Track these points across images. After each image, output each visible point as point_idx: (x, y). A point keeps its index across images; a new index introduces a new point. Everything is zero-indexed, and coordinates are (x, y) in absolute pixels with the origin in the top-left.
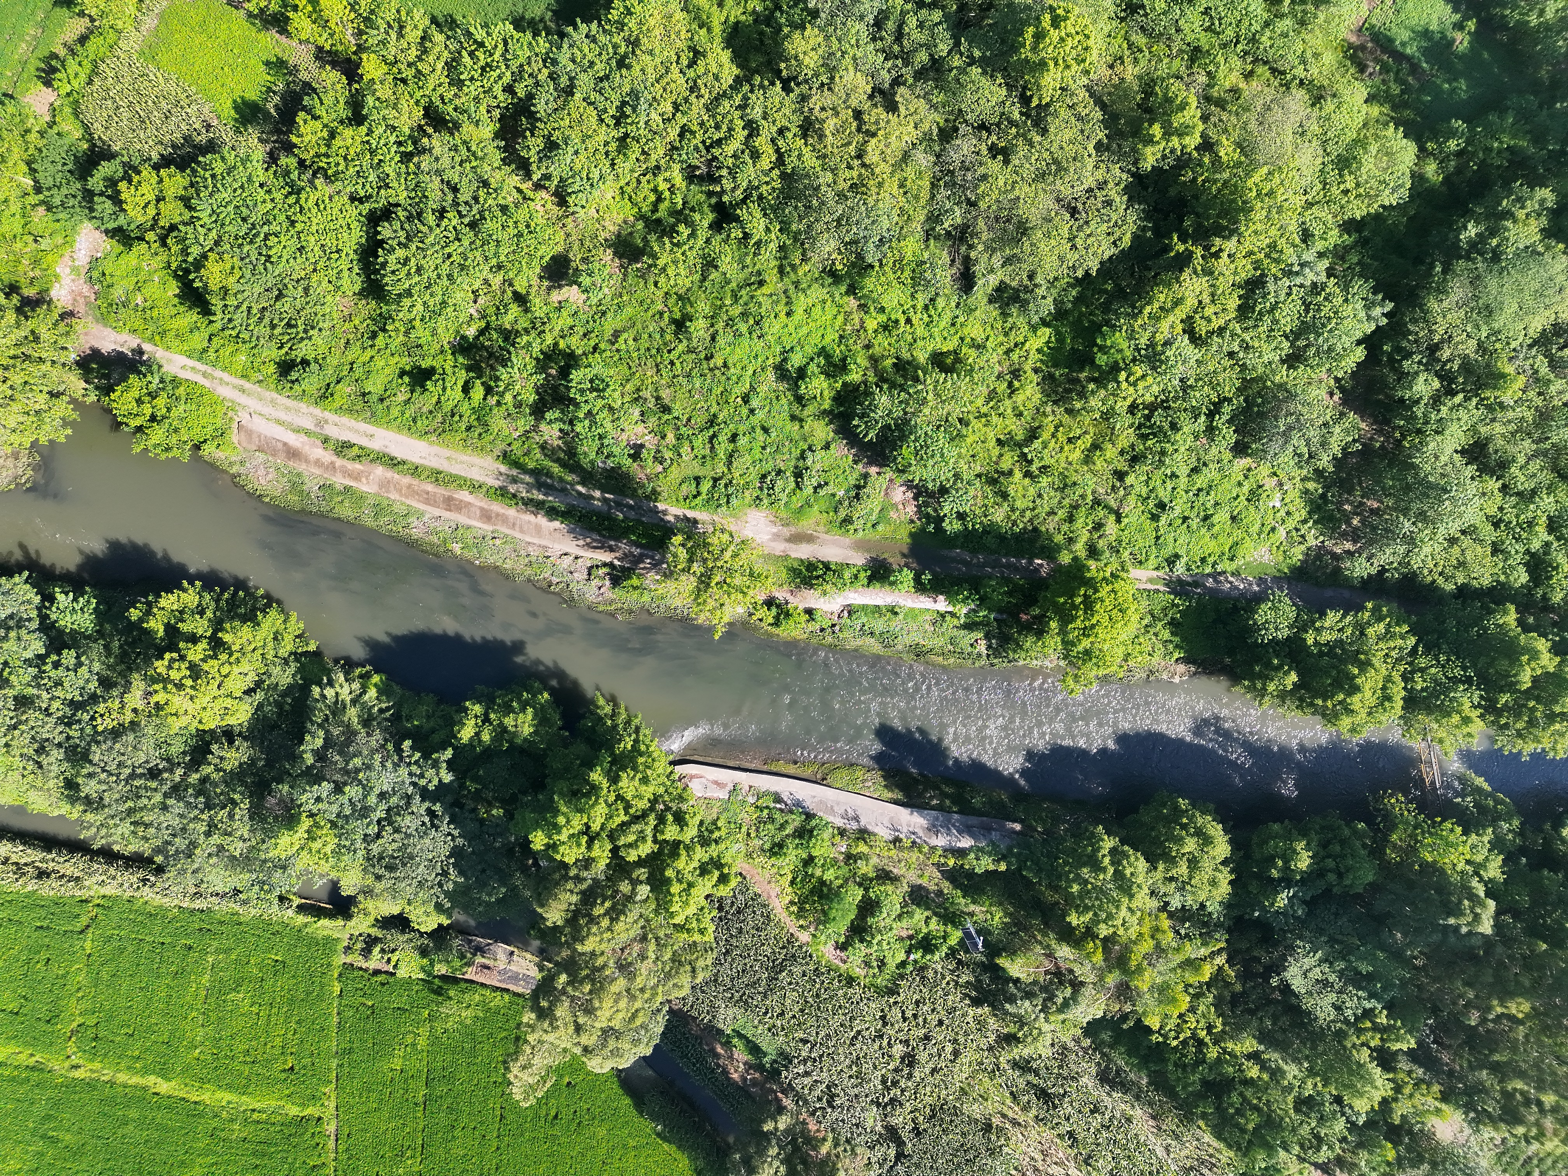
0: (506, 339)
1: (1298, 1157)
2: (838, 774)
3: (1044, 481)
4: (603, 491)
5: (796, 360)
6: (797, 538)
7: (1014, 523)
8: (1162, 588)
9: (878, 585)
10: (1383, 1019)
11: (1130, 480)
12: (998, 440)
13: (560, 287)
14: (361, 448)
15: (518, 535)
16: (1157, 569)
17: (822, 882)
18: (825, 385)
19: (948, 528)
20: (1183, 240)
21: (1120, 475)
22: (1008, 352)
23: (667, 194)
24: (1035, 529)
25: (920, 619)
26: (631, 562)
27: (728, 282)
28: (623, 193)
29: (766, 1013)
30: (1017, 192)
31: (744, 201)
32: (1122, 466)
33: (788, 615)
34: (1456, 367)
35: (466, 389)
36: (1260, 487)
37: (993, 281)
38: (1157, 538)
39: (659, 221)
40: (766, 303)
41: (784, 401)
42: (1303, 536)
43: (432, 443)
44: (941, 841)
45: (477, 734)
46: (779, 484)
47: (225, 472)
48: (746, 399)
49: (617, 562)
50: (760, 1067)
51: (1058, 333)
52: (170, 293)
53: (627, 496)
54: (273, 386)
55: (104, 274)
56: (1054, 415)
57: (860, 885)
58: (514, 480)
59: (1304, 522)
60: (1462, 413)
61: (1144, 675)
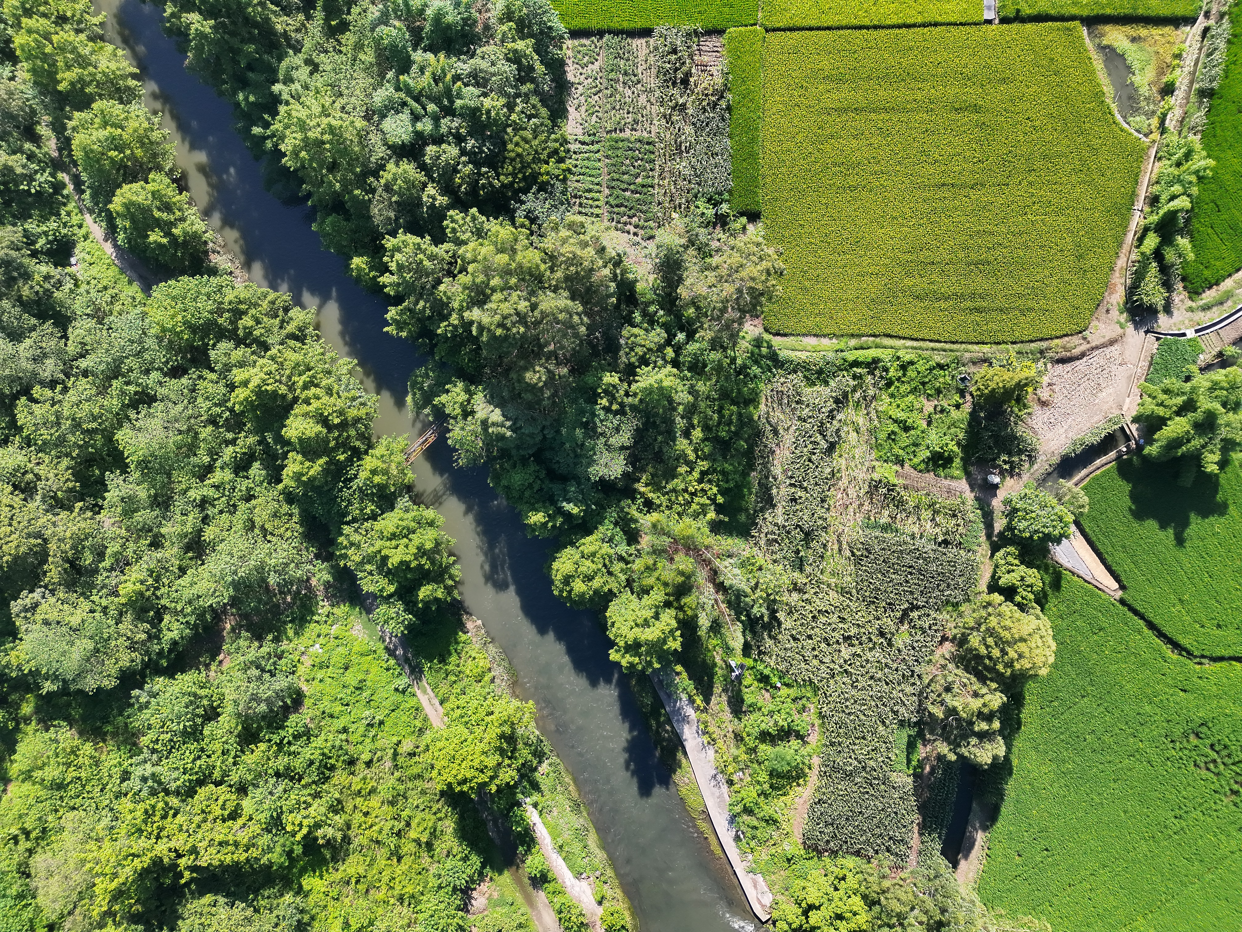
2: (695, 805)
7: (447, 813)
9: (550, 875)
12: (399, 863)
16: (414, 695)
17: (771, 775)
19: (478, 863)
24: (442, 796)
25: (553, 823)
36: (314, 666)
38: (393, 711)
42: (328, 615)
50: (921, 735)
51: (301, 875)
59: (317, 622)
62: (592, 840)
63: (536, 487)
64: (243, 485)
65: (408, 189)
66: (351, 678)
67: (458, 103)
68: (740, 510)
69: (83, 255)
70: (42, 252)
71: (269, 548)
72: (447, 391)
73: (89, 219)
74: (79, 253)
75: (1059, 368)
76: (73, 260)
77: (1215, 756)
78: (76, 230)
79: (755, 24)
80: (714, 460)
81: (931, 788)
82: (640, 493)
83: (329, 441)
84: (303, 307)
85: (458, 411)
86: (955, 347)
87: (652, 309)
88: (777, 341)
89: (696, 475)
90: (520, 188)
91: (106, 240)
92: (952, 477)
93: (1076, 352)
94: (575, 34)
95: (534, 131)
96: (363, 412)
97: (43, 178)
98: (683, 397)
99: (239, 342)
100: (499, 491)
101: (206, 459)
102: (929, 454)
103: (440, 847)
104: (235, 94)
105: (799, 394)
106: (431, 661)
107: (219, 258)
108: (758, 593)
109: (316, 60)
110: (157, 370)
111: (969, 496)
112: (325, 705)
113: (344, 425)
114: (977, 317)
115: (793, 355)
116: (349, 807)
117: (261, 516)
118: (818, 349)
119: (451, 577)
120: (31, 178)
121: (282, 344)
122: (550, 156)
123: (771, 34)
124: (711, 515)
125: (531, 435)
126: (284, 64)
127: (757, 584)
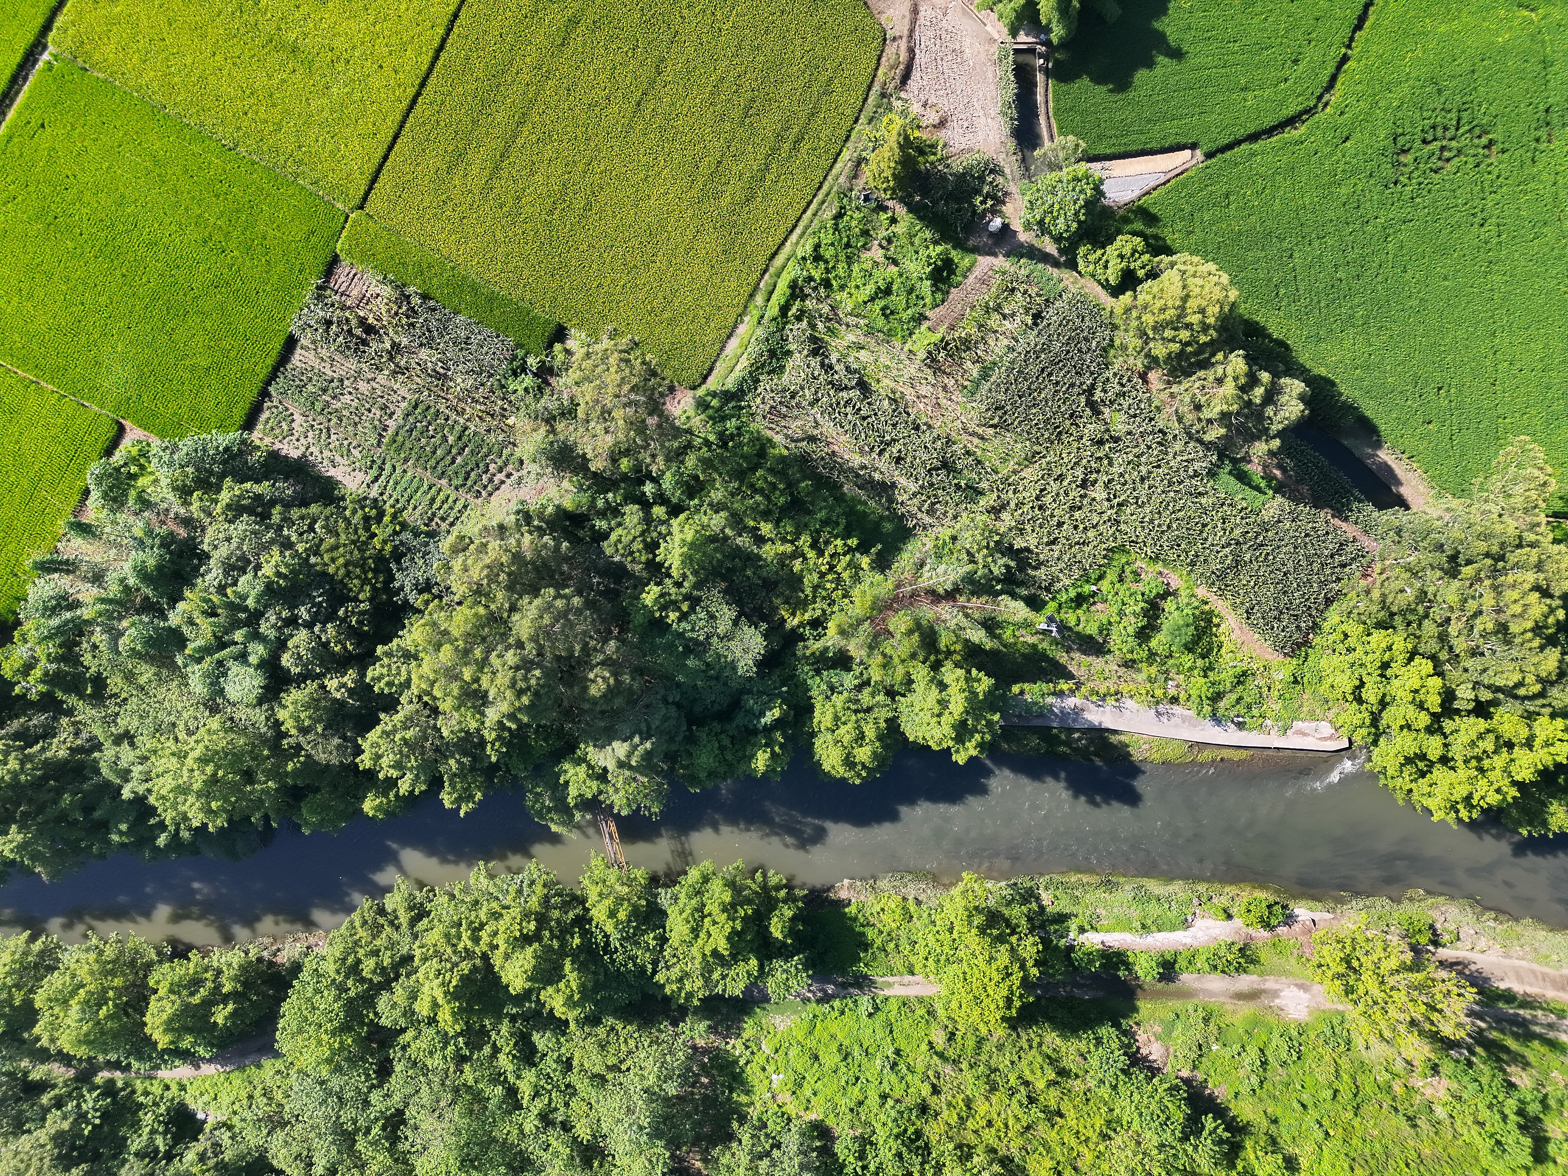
2: (1178, 752)
6: (1252, 996)
7: (1036, 1033)
8: (879, 979)
9: (1166, 955)
10: (671, 615)
12: (1064, 1117)
15: (1535, 966)
16: (887, 999)
17: (1190, 651)
19: (1109, 1028)
25: (1113, 921)
36: (794, 1093)
42: (747, 1047)
50: (1236, 460)
62: (1155, 887)
63: (726, 742)
64: (550, 1064)
65: (317, 709)
66: (829, 1059)
67: (250, 602)
68: (877, 524)
69: (200, 1102)
70: (172, 1147)
71: (636, 1074)
72: (567, 783)
73: (164, 1074)
74: (196, 1106)
75: (913, 84)
76: (200, 1116)
77: (1437, 144)
78: (168, 1095)
79: (347, 217)
80: (806, 525)
81: (1300, 481)
82: (799, 627)
83: (551, 946)
84: (389, 889)
85: (594, 785)
86: (825, 187)
87: (600, 503)
88: (712, 383)
89: (811, 554)
90: (384, 582)
91: (198, 1067)
92: (969, 269)
93: (904, 56)
94: (249, 424)
95: (329, 531)
96: (539, 890)
97: (90, 1101)
98: (717, 521)
99: (386, 985)
100: (710, 785)
101: (499, 1090)
102: (929, 283)
103: (1070, 1062)
104: (109, 842)
105: (784, 390)
106: (860, 960)
107: (284, 953)
108: (979, 557)
109: (121, 731)
110: (369, 1092)
111: (1000, 262)
112: (844, 1103)
113: (542, 920)
114: (805, 146)
115: (737, 373)
116: (971, 1138)
117: (595, 1063)
118: (745, 341)
119: (778, 888)
120: (82, 1117)
121: (415, 937)
122: (367, 529)
123: (367, 205)
124: (865, 561)
125: (665, 719)
126: (105, 771)
127: (969, 553)
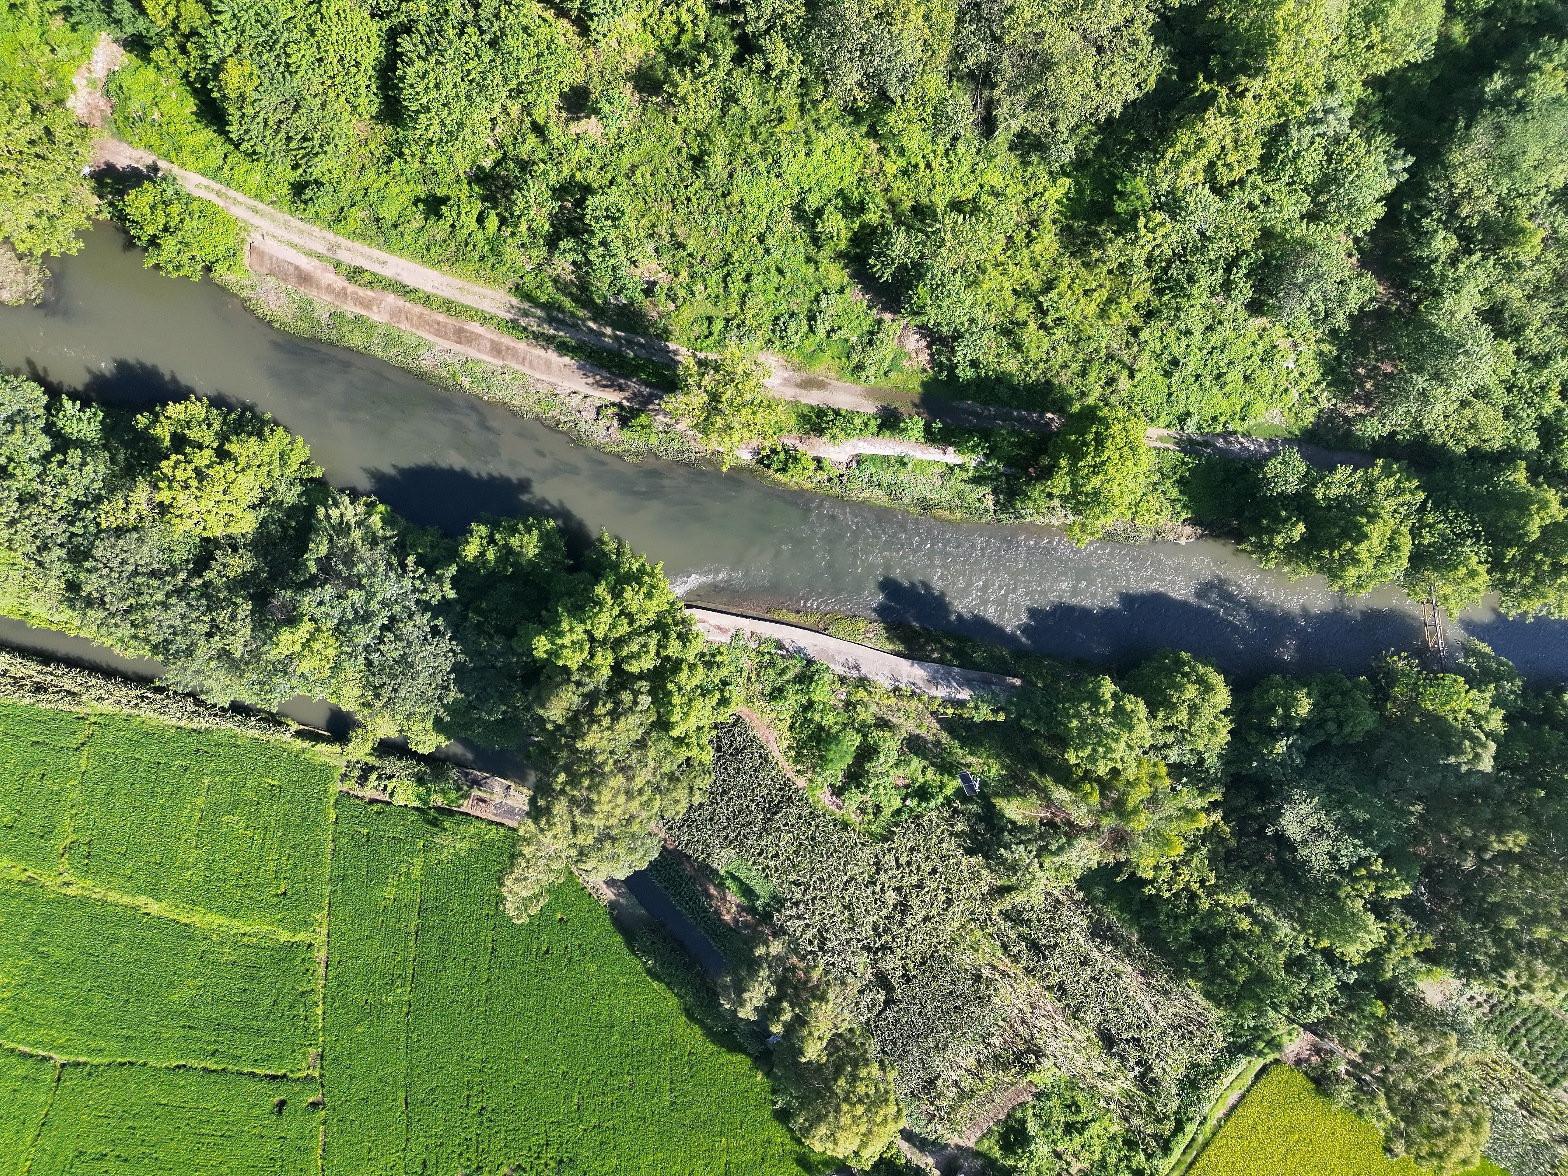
0: (523, 170)
1: (1287, 1017)
2: (841, 625)
3: (1059, 333)
4: (615, 328)
5: (814, 201)
6: (809, 384)
7: (1028, 375)
8: (1172, 447)
9: (888, 433)
10: (1378, 867)
11: (1144, 335)
12: (1014, 290)
13: (579, 119)
14: (373, 274)
15: (527, 371)
16: (1168, 426)
17: (821, 728)
18: (842, 224)
19: (961, 375)
20: (1208, 79)
21: (1135, 331)
22: (1026, 201)
23: (690, 25)
24: (1048, 382)
25: (929, 471)
26: (640, 403)
27: (748, 119)
28: (645, 25)
29: (760, 854)
30: (1043, 25)
31: (767, 32)
32: (1137, 322)
33: (796, 460)
34: (1475, 223)
35: (480, 219)
36: (1275, 347)
37: (1015, 126)
38: (1170, 395)
39: (680, 55)
40: (786, 141)
41: (800, 242)
42: (1315, 398)
43: (444, 273)
44: (940, 692)
45: (482, 554)
46: (792, 325)
47: (235, 295)
48: (761, 239)
49: (626, 403)
50: (751, 910)
51: (1077, 183)
52: (187, 111)
53: (637, 334)
54: (286, 209)
55: (121, 87)
56: (1070, 267)
57: (858, 731)
58: (526, 314)
59: (1318, 383)
60: (1479, 271)
61: (1150, 536)
62: (880, 497)
68: (1113, 898)
88: (1258, 1063)
92: (985, 1136)
102: (1030, 1132)
106: (1190, 469)
111: (955, 1140)
115: (1234, 1072)
118: (1220, 1101)
